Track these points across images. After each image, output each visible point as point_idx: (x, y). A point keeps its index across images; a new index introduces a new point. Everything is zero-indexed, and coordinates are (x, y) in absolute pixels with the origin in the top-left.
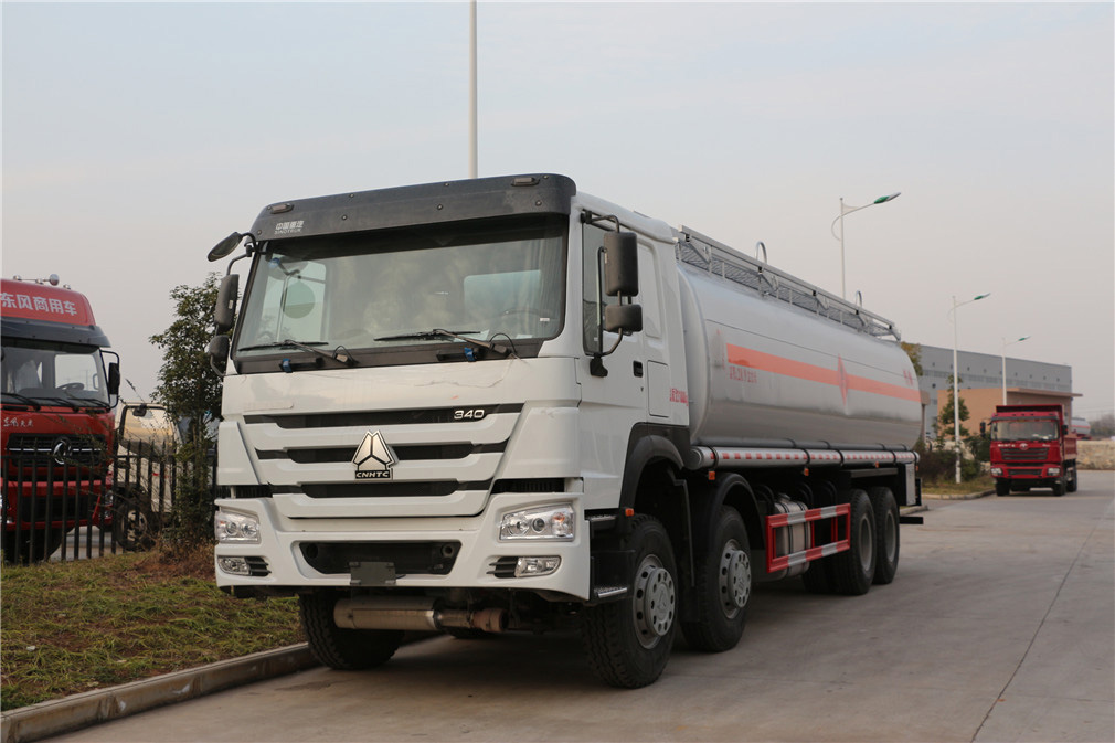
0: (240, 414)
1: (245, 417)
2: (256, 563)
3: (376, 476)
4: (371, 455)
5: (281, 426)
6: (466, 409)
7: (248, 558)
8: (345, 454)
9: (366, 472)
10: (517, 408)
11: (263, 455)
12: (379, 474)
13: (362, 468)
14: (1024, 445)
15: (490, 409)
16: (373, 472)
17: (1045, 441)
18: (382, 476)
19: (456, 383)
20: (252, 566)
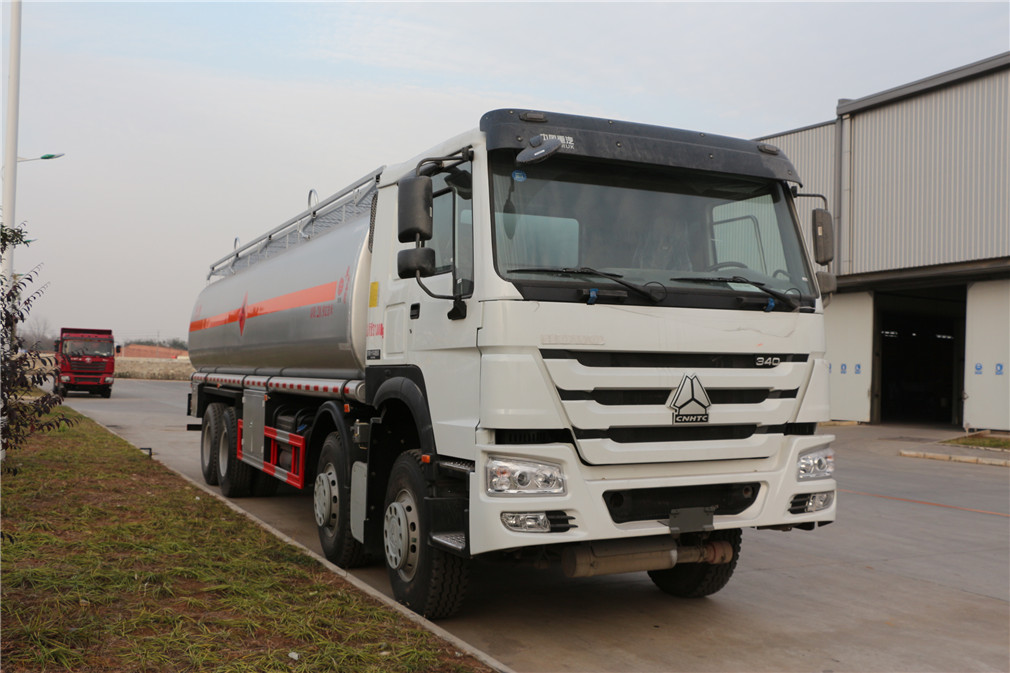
0: (532, 348)
1: (541, 350)
2: (558, 517)
3: (696, 421)
4: (693, 399)
5: (583, 362)
6: (766, 356)
7: (548, 513)
8: (657, 396)
9: (687, 416)
10: (803, 358)
11: (566, 395)
12: (699, 417)
13: (682, 411)
14: (88, 360)
15: (784, 358)
16: (693, 415)
17: (104, 357)
18: (701, 420)
19: (759, 331)
20: (552, 521)
